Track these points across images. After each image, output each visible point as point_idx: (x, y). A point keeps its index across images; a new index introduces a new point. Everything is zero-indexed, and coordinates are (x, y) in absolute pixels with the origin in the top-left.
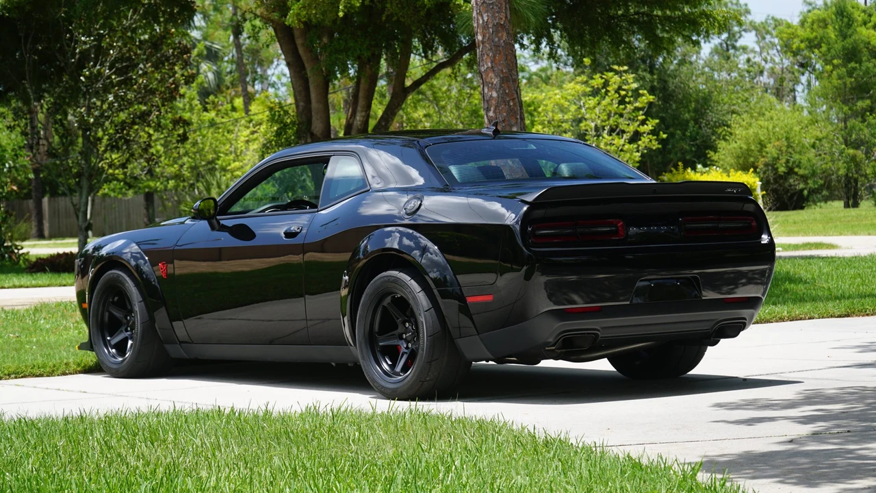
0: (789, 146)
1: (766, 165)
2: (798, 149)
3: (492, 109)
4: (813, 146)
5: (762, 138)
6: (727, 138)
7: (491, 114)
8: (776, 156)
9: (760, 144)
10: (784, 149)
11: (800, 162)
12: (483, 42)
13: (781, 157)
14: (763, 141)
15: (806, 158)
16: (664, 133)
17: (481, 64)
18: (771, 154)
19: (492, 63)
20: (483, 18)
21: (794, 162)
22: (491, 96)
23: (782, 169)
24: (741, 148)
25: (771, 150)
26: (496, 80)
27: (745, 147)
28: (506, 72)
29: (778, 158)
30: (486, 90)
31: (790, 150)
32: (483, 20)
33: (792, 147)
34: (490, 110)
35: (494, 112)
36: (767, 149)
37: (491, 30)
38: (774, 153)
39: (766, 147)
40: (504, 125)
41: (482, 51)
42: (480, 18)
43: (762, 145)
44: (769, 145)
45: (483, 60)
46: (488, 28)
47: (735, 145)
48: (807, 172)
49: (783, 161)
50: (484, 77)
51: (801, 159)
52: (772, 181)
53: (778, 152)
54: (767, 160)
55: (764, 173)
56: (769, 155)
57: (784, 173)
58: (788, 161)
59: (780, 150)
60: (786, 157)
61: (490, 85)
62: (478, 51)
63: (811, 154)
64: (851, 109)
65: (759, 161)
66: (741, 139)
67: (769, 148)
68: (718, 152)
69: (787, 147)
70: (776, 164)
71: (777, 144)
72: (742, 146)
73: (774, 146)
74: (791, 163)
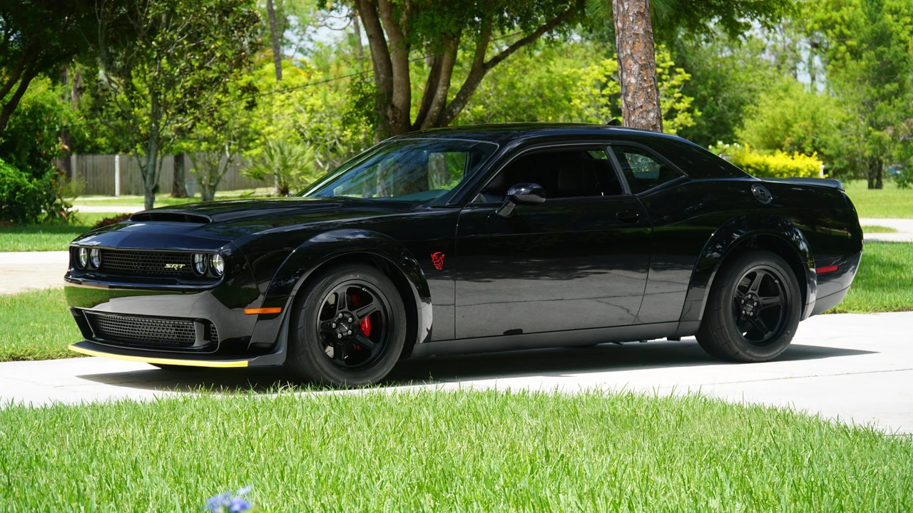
0: (815, 126)
1: (792, 144)
2: (824, 130)
3: (630, 94)
4: (840, 127)
5: (789, 118)
6: (754, 116)
7: (628, 99)
8: (803, 136)
9: (786, 123)
10: (810, 129)
11: (826, 143)
12: (623, 30)
13: (807, 137)
14: (789, 120)
15: (833, 139)
16: (699, 111)
17: (620, 50)
18: (797, 133)
19: (631, 49)
20: (623, 6)
21: (820, 143)
22: (629, 82)
24: (767, 127)
25: (798, 129)
26: (635, 67)
27: (771, 125)
28: (644, 60)
29: (804, 138)
30: (624, 76)
31: (817, 130)
32: (624, 9)
33: (817, 127)
34: (628, 95)
35: (633, 97)
36: (794, 129)
37: (631, 18)
38: (801, 132)
39: (792, 127)
40: (641, 110)
41: (622, 38)
42: (620, 6)
43: (788, 125)
44: (795, 125)
45: (622, 47)
46: (629, 16)
47: (761, 124)
48: (832, 153)
49: (809, 141)
50: (623, 63)
51: (827, 139)
53: (804, 132)
54: (793, 139)
56: (795, 135)
58: (814, 141)
59: (807, 130)
60: (813, 137)
61: (629, 71)
62: (617, 38)
63: (837, 135)
64: (878, 92)
65: (784, 140)
66: (768, 118)
67: (796, 128)
68: (745, 129)
69: (814, 128)
70: (801, 144)
71: (803, 123)
72: (769, 124)
73: (800, 126)
74: (817, 143)
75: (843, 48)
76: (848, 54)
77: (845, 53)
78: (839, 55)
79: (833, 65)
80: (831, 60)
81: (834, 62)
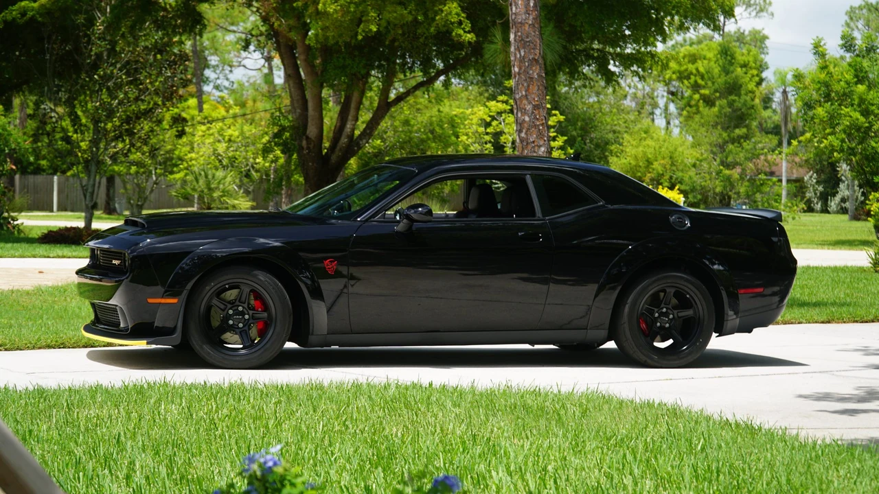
0: (673, 164)
1: (652, 180)
2: (681, 168)
3: (524, 131)
4: (694, 166)
5: (650, 156)
6: (619, 154)
7: (523, 135)
8: (661, 172)
9: (648, 161)
10: (668, 167)
11: (682, 179)
12: (519, 74)
13: (665, 174)
14: (650, 159)
15: (688, 176)
16: (571, 149)
17: (516, 92)
18: (657, 170)
19: (526, 91)
20: (520, 53)
21: (677, 179)
22: (524, 120)
24: (630, 164)
26: (529, 107)
27: (633, 163)
28: (537, 101)
29: (663, 174)
30: (519, 115)
31: (674, 168)
32: (520, 55)
33: (674, 165)
34: (522, 132)
35: (526, 134)
36: (654, 166)
37: (527, 64)
38: (660, 169)
39: (652, 164)
40: (533, 145)
41: (518, 81)
42: (517, 53)
43: (649, 163)
44: (655, 163)
45: (518, 89)
46: (525, 62)
47: (625, 161)
48: (687, 188)
49: (667, 177)
50: (518, 103)
51: (683, 176)
53: (663, 169)
54: (653, 176)
56: (655, 172)
58: (671, 177)
59: (665, 168)
60: (670, 174)
61: (523, 110)
63: (692, 172)
64: (729, 136)
65: (645, 176)
66: (631, 156)
67: (656, 165)
69: (671, 165)
70: (660, 180)
71: (662, 162)
72: (631, 162)
73: (660, 164)
74: (674, 179)
75: (697, 96)
76: (701, 101)
77: (699, 101)
78: (693, 103)
79: (688, 112)
80: (686, 107)
81: (688, 108)
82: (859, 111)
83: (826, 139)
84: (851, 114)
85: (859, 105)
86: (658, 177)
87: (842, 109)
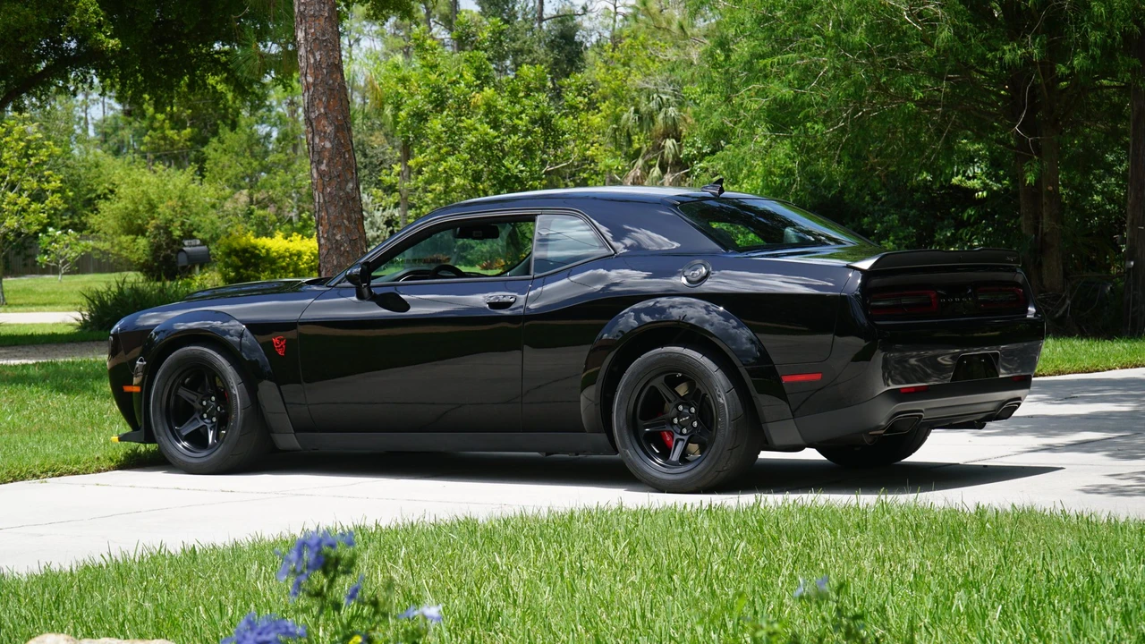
1: (157, 227)
2: (194, 210)
4: (213, 206)
5: (153, 197)
6: (109, 196)
8: (170, 217)
9: (149, 204)
10: (178, 209)
11: (199, 225)
13: (175, 219)
14: (153, 200)
15: (208, 221)
16: (70, 191)
18: (165, 214)
21: (191, 225)
23: (177, 233)
24: (126, 208)
25: (164, 210)
27: (131, 207)
29: (172, 220)
31: (185, 211)
33: (187, 207)
36: (159, 210)
38: (168, 214)
39: (157, 208)
43: (152, 207)
44: (161, 205)
47: (120, 205)
48: (208, 236)
49: (177, 223)
51: (200, 221)
52: (165, 247)
53: (172, 213)
54: (158, 222)
55: (155, 237)
56: (161, 217)
57: (179, 236)
58: (183, 224)
59: (173, 210)
60: (182, 219)
63: (213, 215)
65: (148, 223)
66: (126, 198)
67: (162, 208)
68: (99, 212)
69: (182, 207)
70: (169, 227)
71: (170, 203)
72: (128, 205)
73: (167, 207)
74: (187, 225)
75: (160, 117)
76: (167, 121)
77: (164, 121)
78: (157, 125)
79: (150, 136)
80: (148, 131)
81: (150, 132)
82: (487, 123)
83: (445, 162)
84: (478, 126)
85: (486, 115)
86: (166, 223)
87: (462, 121)
